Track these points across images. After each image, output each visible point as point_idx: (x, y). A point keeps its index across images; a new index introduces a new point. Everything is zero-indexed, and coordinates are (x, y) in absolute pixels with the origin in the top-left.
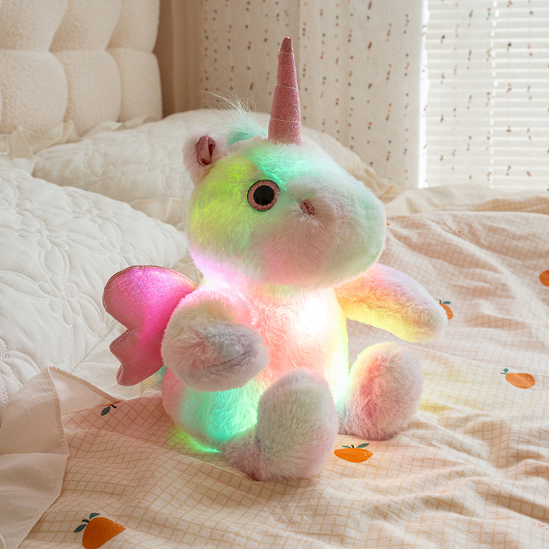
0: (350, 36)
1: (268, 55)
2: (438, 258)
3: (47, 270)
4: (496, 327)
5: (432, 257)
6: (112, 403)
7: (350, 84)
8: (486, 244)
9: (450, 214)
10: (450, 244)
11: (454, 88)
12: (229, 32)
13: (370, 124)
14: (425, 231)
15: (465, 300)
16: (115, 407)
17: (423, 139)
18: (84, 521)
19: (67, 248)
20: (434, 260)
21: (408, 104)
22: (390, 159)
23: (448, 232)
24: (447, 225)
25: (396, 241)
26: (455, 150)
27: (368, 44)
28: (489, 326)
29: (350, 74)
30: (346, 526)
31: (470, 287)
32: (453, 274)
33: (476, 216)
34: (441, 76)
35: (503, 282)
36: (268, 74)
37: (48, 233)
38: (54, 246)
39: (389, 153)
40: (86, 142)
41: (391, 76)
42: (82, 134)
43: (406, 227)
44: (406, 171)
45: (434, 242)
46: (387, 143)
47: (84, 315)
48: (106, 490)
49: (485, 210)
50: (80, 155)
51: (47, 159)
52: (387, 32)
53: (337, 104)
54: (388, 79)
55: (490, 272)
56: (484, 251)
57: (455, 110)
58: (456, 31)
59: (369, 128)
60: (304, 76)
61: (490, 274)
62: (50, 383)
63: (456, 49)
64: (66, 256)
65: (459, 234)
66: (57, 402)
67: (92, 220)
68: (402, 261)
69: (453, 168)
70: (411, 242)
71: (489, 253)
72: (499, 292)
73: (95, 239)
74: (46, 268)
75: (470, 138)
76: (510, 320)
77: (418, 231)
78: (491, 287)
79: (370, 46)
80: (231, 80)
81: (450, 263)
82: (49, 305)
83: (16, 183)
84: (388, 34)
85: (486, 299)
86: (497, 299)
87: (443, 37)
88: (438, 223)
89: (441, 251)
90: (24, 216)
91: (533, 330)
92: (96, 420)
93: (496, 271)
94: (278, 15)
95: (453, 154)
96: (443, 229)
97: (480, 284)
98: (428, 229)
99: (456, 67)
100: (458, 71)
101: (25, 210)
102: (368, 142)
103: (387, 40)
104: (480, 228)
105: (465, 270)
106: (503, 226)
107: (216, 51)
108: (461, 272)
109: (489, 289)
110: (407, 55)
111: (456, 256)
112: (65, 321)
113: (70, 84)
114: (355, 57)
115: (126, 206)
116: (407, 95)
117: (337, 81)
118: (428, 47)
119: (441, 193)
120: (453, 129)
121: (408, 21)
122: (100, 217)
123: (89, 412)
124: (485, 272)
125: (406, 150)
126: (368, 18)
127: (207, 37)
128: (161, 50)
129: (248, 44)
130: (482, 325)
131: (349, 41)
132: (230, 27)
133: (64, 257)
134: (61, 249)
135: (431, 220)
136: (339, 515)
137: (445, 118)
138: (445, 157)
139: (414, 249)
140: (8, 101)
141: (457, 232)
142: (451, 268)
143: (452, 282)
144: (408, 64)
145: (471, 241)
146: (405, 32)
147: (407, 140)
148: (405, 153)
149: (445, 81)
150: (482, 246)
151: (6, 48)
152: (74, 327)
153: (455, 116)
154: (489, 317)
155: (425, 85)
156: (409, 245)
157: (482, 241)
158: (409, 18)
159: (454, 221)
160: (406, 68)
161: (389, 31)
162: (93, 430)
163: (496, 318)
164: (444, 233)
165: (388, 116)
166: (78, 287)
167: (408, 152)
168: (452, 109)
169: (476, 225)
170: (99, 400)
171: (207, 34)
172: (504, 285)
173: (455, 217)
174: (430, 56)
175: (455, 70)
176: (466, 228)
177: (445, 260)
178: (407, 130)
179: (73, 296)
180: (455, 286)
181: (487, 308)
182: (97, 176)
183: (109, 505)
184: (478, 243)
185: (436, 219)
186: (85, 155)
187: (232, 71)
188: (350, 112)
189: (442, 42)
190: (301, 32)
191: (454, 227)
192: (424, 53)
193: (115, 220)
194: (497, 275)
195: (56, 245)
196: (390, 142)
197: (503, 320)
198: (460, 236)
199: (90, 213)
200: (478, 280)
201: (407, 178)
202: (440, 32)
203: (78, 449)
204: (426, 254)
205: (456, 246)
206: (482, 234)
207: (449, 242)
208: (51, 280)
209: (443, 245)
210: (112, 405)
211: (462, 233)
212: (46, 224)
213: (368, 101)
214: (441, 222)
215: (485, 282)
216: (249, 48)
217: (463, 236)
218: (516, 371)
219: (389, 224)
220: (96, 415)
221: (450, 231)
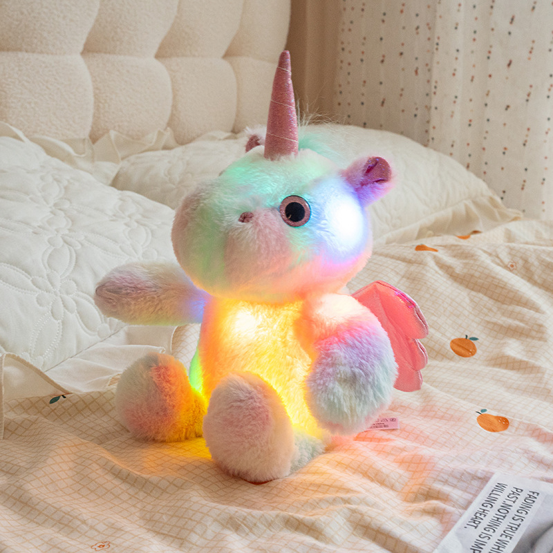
0: (489, 52)
1: (403, 70)
2: (479, 291)
3: (47, 266)
4: (513, 369)
5: (472, 290)
6: (63, 394)
7: (486, 105)
8: (539, 281)
9: (508, 247)
10: (494, 278)
12: (363, 44)
13: (505, 149)
14: (472, 262)
15: (495, 338)
16: (65, 397)
19: (79, 247)
20: (473, 293)
21: (549, 129)
22: (525, 188)
23: (498, 265)
24: (499, 258)
25: (437, 268)
27: (508, 62)
29: (487, 94)
31: (504, 325)
32: (490, 310)
33: (535, 250)
35: (540, 322)
36: (402, 90)
37: (67, 232)
38: (65, 244)
39: (524, 181)
40: (179, 150)
41: (531, 98)
42: (182, 141)
43: (454, 256)
44: (543, 203)
45: (477, 274)
46: (523, 171)
50: (164, 162)
51: (133, 164)
52: (529, 49)
53: (470, 125)
54: (527, 100)
55: (531, 311)
56: (536, 289)
59: (504, 153)
60: (435, 93)
61: (530, 314)
64: (74, 255)
65: (511, 268)
67: (126, 224)
68: (435, 290)
70: (453, 271)
71: (541, 291)
72: (534, 333)
73: (116, 242)
76: (528, 363)
77: (464, 261)
78: (526, 327)
79: (509, 65)
80: (363, 95)
81: (491, 297)
82: (37, 298)
83: (66, 183)
84: (531, 52)
85: (517, 339)
86: (528, 340)
88: (490, 254)
89: (483, 284)
90: (55, 214)
91: (546, 376)
92: (43, 408)
93: (537, 310)
94: (417, 28)
96: (493, 261)
97: (516, 323)
98: (475, 260)
101: (60, 209)
102: (502, 169)
103: (529, 58)
104: (536, 263)
105: (505, 306)
107: (349, 64)
108: (499, 309)
109: (524, 328)
110: (551, 76)
111: (498, 291)
112: (53, 316)
113: (175, 92)
114: (493, 77)
116: (549, 119)
123: (38, 399)
124: (525, 310)
125: (544, 180)
126: (509, 33)
127: (343, 49)
129: (381, 58)
131: (488, 58)
132: (365, 39)
135: (483, 250)
139: (455, 280)
140: (101, 105)
141: (509, 266)
142: (490, 303)
143: (487, 319)
144: (552, 86)
146: (550, 50)
147: (546, 169)
148: (542, 183)
150: (535, 283)
151: (105, 53)
154: (508, 357)
156: (451, 275)
157: (536, 277)
159: (510, 254)
160: (550, 90)
161: (532, 48)
162: (33, 417)
164: (493, 266)
165: (526, 141)
166: (77, 285)
167: (545, 182)
169: (533, 260)
170: (51, 390)
171: (343, 46)
172: (540, 326)
173: (512, 249)
176: (521, 262)
177: (485, 294)
178: (546, 158)
179: (68, 293)
180: (488, 322)
181: (514, 349)
182: (174, 184)
184: (530, 278)
185: (489, 251)
186: (169, 162)
187: (364, 86)
188: (485, 135)
190: (435, 46)
191: (507, 260)
194: (537, 315)
195: (67, 244)
196: (526, 170)
197: (521, 362)
198: (511, 271)
199: (131, 218)
200: (515, 319)
201: (543, 211)
203: (13, 433)
204: (467, 287)
205: (500, 280)
206: (538, 272)
207: (494, 275)
208: (48, 275)
209: (486, 278)
210: (63, 396)
211: (515, 267)
212: (73, 224)
213: (505, 124)
214: (494, 254)
215: (521, 321)
216: (382, 61)
217: (514, 271)
218: (495, 414)
219: (436, 251)
220: (45, 403)
221: (501, 264)
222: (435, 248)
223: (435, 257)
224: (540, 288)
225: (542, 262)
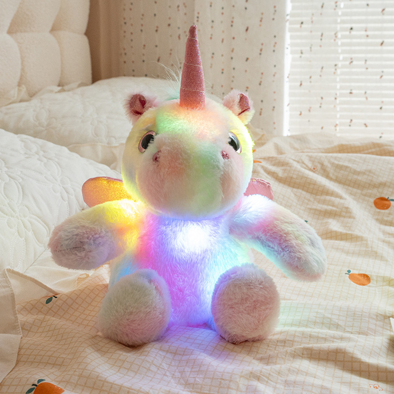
0: (232, 22)
1: (171, 36)
2: (298, 188)
3: (6, 197)
4: (342, 239)
5: (293, 187)
6: (54, 295)
7: (232, 58)
8: (334, 177)
9: (307, 156)
10: (307, 178)
11: (310, 61)
12: (142, 19)
13: (247, 88)
14: (288, 168)
15: (318, 219)
16: (56, 297)
17: (287, 99)
18: (33, 385)
19: (21, 180)
20: (295, 190)
21: (275, 73)
22: (262, 114)
23: (305, 168)
24: (305, 164)
25: (266, 174)
26: (310, 108)
27: (246, 28)
28: (336, 239)
29: (232, 51)
30: (229, 388)
31: (322, 210)
32: (309, 200)
33: (326, 157)
34: (300, 52)
35: (347, 206)
36: (171, 50)
39: (261, 109)
40: (35, 102)
41: (263, 52)
42: (32, 95)
43: (274, 165)
44: (274, 123)
45: (295, 176)
46: (260, 102)
47: (33, 231)
48: (49, 362)
49: (332, 152)
50: (30, 111)
51: (6, 114)
52: (260, 19)
53: (222, 73)
54: (260, 54)
56: (332, 183)
57: (310, 77)
58: (312, 18)
61: (337, 200)
62: (7, 282)
63: (311, 32)
64: (20, 187)
65: (314, 170)
66: (13, 295)
67: (39, 160)
69: (309, 121)
70: (277, 176)
71: (336, 184)
72: (344, 214)
73: (42, 174)
74: (5, 196)
75: (322, 98)
76: (352, 235)
77: (283, 168)
78: (338, 210)
79: (247, 30)
80: (144, 55)
81: (307, 191)
82: (7, 223)
84: (261, 21)
85: (334, 219)
86: (342, 219)
87: (302, 23)
88: (298, 162)
89: (300, 183)
91: (369, 242)
92: (42, 308)
93: (341, 198)
94: (178, 6)
95: (309, 111)
96: (302, 166)
97: (329, 208)
98: (290, 167)
99: (312, 45)
100: (313, 48)
103: (260, 25)
104: (329, 165)
105: (318, 197)
106: (346, 164)
107: (132, 33)
108: (315, 199)
109: (336, 211)
110: (275, 36)
111: (312, 186)
112: (19, 235)
113: (22, 59)
114: (236, 38)
115: (65, 149)
116: (275, 66)
117: (222, 55)
118: (291, 30)
119: (300, 139)
120: (310, 91)
121: (275, 11)
122: (46, 158)
123: (36, 302)
124: (333, 198)
125: (274, 107)
126: (246, 8)
127: (125, 23)
128: (91, 32)
129: (156, 29)
130: (331, 238)
131: (232, 26)
132: (143, 15)
133: (18, 188)
134: (16, 181)
135: (292, 159)
136: (223, 379)
137: (303, 84)
138: (303, 113)
139: (280, 182)
141: (312, 169)
142: (308, 195)
143: (309, 206)
144: (276, 43)
145: (322, 176)
146: (273, 19)
147: (275, 100)
148: (273, 110)
149: (303, 56)
150: (331, 179)
152: (26, 240)
153: (310, 82)
154: (336, 232)
155: (288, 59)
156: (276, 179)
157: (331, 175)
158: (276, 9)
159: (310, 160)
160: (274, 46)
161: (262, 18)
162: (41, 316)
163: (341, 233)
164: (303, 170)
165: (261, 82)
166: (29, 209)
167: (275, 109)
168: (309, 77)
169: (326, 163)
170: (44, 293)
171: (125, 21)
172: (347, 208)
173: (310, 157)
174: (292, 37)
175: (311, 48)
176: (319, 166)
177: (303, 190)
178: (275, 92)
179: (25, 216)
180: (311, 209)
181: (335, 225)
182: (43, 127)
183: (53, 373)
184: (327, 177)
185: (296, 159)
186: (34, 111)
187: (144, 48)
188: (232, 79)
189: (301, 27)
190: (196, 19)
191: (310, 165)
192: (288, 35)
193: (57, 160)
194: (342, 201)
195: (12, 178)
196: (262, 101)
197: (346, 234)
198: (314, 172)
199: (38, 155)
200: (328, 205)
201: (275, 128)
202: (300, 19)
203: (29, 331)
204: (289, 185)
205: (311, 179)
206: (331, 171)
207: (306, 176)
208: (8, 204)
209: (301, 179)
210: (54, 296)
211: (316, 169)
212: (5, 163)
213: (246, 71)
214: (300, 161)
215: (333, 206)
216: (157, 31)
217: (316, 172)
218: (356, 272)
219: (260, 162)
220: (42, 304)
221: (307, 168)
222: (258, 160)
223: (263, 167)
224: (335, 182)
225: (333, 164)
